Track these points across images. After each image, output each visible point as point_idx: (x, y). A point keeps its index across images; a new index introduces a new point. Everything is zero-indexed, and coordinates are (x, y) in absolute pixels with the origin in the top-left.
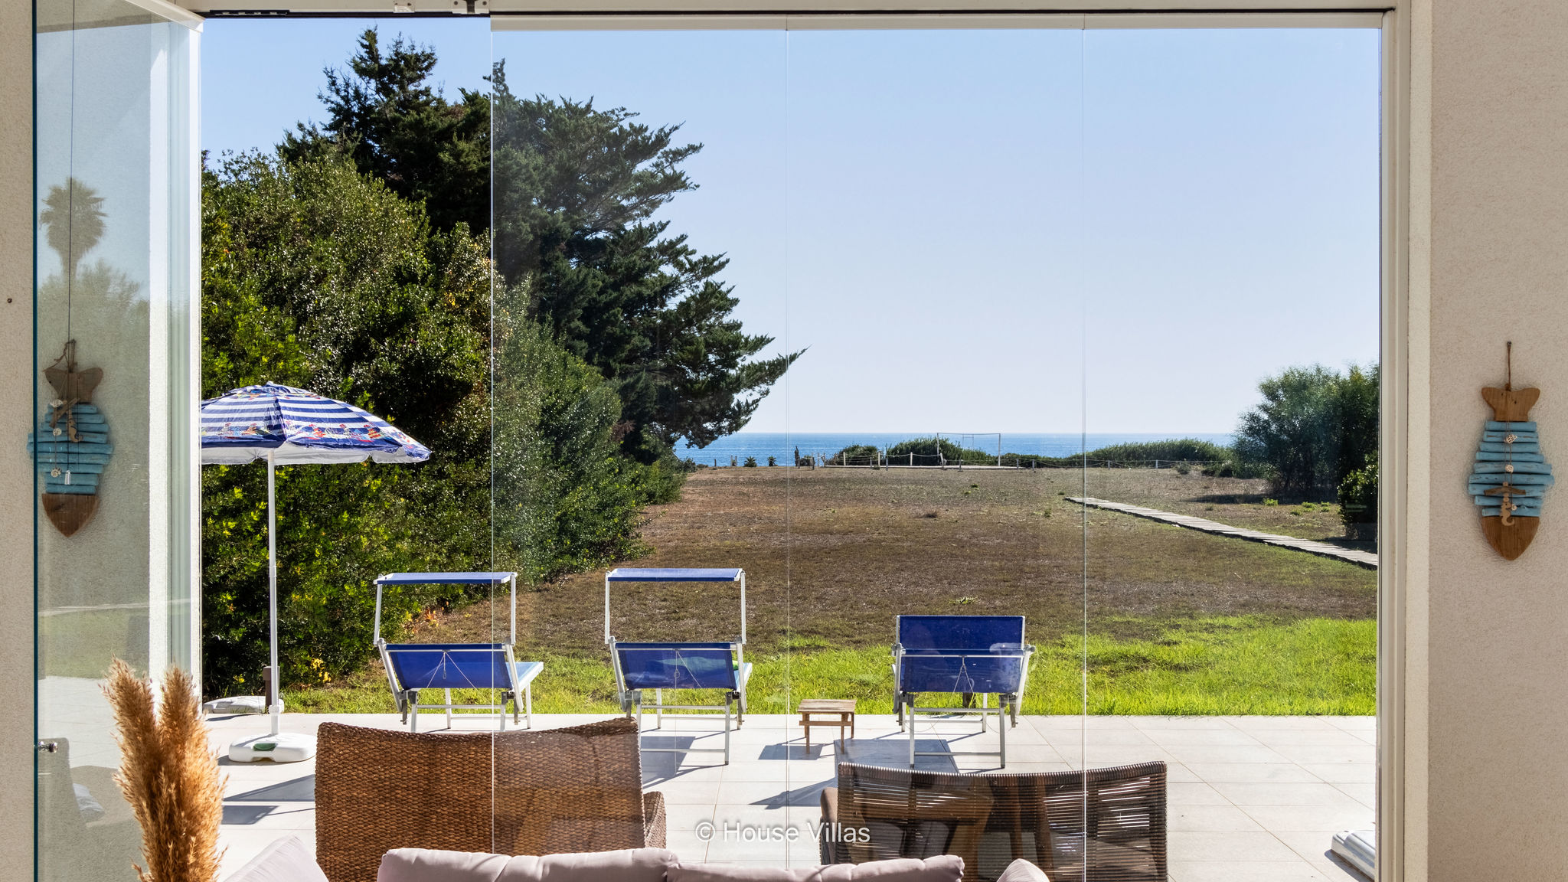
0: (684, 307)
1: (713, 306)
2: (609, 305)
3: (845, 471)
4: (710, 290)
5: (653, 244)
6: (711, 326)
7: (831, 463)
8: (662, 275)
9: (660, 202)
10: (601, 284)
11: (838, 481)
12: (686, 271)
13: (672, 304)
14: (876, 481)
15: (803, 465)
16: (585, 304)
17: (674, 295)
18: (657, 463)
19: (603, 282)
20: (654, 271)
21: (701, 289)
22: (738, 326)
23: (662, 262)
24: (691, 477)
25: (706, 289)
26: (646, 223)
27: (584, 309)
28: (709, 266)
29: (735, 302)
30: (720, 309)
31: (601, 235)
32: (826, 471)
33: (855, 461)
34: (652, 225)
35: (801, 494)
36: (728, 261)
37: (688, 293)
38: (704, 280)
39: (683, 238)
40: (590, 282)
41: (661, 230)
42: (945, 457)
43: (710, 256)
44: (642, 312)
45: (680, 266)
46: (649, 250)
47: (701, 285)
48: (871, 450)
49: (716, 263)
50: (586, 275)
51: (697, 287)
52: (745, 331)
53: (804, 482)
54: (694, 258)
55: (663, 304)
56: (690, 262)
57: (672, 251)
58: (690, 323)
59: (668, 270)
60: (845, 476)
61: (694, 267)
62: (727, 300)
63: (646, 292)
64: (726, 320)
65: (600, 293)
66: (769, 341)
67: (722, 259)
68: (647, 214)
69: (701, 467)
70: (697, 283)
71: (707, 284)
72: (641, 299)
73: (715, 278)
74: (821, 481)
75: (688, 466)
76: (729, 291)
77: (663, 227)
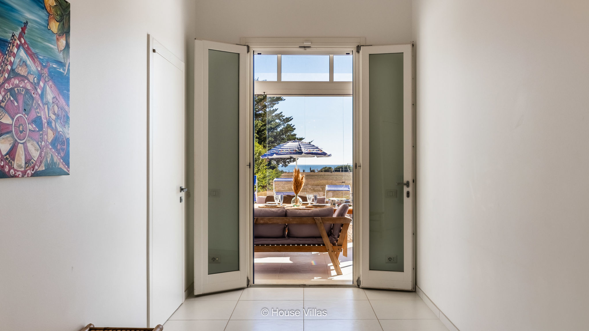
0: (281, 130)
1: (289, 130)
2: (263, 130)
3: (323, 173)
4: (288, 126)
5: (274, 114)
6: (288, 135)
7: (319, 171)
8: (276, 123)
9: (276, 104)
10: (261, 125)
11: (321, 175)
12: (282, 121)
13: (279, 130)
14: (331, 175)
15: (312, 172)
16: (258, 130)
17: (279, 127)
18: (275, 170)
19: (262, 124)
20: (274, 121)
21: (286, 126)
22: (295, 135)
23: (276, 119)
24: (283, 174)
25: (287, 126)
26: (272, 109)
27: (257, 131)
28: (289, 119)
29: (295, 129)
30: (291, 131)
31: (260, 112)
32: (318, 173)
33: (326, 171)
34: (273, 110)
35: (311, 178)
36: (292, 119)
37: (282, 127)
38: (286, 123)
39: (281, 113)
40: (259, 124)
41: (276, 111)
42: (350, 170)
43: (288, 117)
44: (271, 132)
45: (280, 120)
46: (273, 116)
47: (286, 124)
48: (330, 168)
49: (290, 119)
50: (258, 123)
51: (285, 125)
52: (297, 136)
53: (312, 176)
54: (284, 118)
55: (277, 130)
56: (283, 119)
57: (279, 116)
58: (283, 134)
59: (277, 121)
60: (323, 174)
61: (284, 120)
62: (293, 129)
63: (272, 127)
64: (292, 133)
65: (261, 127)
66: (303, 139)
67: (291, 118)
68: (272, 107)
69: (285, 172)
70: (285, 124)
71: (287, 124)
72: (271, 128)
73: (290, 123)
74: (317, 175)
75: (282, 172)
76: (293, 126)
77: (276, 110)
